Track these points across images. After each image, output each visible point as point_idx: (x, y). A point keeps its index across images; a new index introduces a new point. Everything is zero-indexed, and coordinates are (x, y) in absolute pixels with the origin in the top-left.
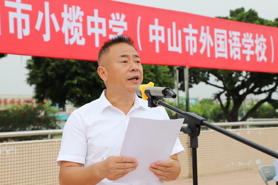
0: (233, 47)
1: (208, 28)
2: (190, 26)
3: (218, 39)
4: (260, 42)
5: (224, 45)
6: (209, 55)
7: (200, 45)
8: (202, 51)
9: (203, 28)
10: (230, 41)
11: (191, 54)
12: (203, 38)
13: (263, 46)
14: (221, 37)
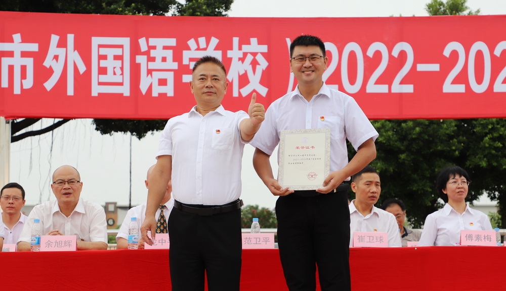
0: (150, 72)
1: (71, 38)
2: (17, 37)
3: (103, 57)
4: (245, 54)
5: (122, 69)
6: (70, 92)
7: (42, 73)
8: (49, 85)
9: (55, 39)
10: (141, 59)
11: (17, 91)
12: (56, 57)
13: (254, 63)
14: (110, 53)
